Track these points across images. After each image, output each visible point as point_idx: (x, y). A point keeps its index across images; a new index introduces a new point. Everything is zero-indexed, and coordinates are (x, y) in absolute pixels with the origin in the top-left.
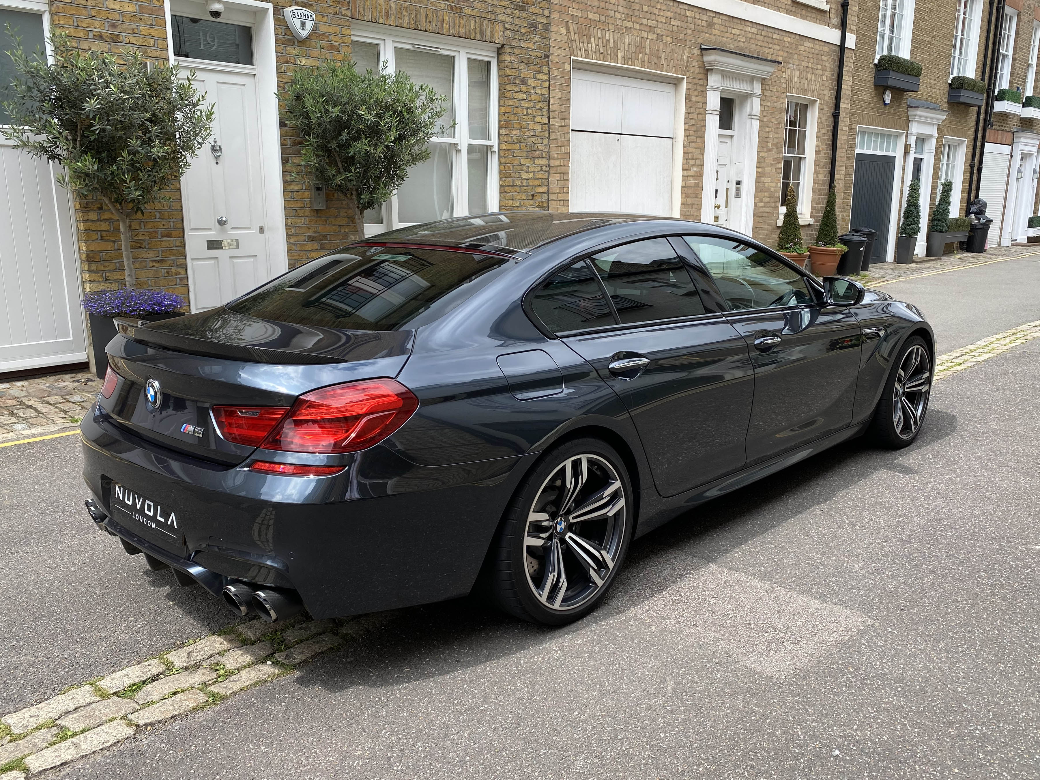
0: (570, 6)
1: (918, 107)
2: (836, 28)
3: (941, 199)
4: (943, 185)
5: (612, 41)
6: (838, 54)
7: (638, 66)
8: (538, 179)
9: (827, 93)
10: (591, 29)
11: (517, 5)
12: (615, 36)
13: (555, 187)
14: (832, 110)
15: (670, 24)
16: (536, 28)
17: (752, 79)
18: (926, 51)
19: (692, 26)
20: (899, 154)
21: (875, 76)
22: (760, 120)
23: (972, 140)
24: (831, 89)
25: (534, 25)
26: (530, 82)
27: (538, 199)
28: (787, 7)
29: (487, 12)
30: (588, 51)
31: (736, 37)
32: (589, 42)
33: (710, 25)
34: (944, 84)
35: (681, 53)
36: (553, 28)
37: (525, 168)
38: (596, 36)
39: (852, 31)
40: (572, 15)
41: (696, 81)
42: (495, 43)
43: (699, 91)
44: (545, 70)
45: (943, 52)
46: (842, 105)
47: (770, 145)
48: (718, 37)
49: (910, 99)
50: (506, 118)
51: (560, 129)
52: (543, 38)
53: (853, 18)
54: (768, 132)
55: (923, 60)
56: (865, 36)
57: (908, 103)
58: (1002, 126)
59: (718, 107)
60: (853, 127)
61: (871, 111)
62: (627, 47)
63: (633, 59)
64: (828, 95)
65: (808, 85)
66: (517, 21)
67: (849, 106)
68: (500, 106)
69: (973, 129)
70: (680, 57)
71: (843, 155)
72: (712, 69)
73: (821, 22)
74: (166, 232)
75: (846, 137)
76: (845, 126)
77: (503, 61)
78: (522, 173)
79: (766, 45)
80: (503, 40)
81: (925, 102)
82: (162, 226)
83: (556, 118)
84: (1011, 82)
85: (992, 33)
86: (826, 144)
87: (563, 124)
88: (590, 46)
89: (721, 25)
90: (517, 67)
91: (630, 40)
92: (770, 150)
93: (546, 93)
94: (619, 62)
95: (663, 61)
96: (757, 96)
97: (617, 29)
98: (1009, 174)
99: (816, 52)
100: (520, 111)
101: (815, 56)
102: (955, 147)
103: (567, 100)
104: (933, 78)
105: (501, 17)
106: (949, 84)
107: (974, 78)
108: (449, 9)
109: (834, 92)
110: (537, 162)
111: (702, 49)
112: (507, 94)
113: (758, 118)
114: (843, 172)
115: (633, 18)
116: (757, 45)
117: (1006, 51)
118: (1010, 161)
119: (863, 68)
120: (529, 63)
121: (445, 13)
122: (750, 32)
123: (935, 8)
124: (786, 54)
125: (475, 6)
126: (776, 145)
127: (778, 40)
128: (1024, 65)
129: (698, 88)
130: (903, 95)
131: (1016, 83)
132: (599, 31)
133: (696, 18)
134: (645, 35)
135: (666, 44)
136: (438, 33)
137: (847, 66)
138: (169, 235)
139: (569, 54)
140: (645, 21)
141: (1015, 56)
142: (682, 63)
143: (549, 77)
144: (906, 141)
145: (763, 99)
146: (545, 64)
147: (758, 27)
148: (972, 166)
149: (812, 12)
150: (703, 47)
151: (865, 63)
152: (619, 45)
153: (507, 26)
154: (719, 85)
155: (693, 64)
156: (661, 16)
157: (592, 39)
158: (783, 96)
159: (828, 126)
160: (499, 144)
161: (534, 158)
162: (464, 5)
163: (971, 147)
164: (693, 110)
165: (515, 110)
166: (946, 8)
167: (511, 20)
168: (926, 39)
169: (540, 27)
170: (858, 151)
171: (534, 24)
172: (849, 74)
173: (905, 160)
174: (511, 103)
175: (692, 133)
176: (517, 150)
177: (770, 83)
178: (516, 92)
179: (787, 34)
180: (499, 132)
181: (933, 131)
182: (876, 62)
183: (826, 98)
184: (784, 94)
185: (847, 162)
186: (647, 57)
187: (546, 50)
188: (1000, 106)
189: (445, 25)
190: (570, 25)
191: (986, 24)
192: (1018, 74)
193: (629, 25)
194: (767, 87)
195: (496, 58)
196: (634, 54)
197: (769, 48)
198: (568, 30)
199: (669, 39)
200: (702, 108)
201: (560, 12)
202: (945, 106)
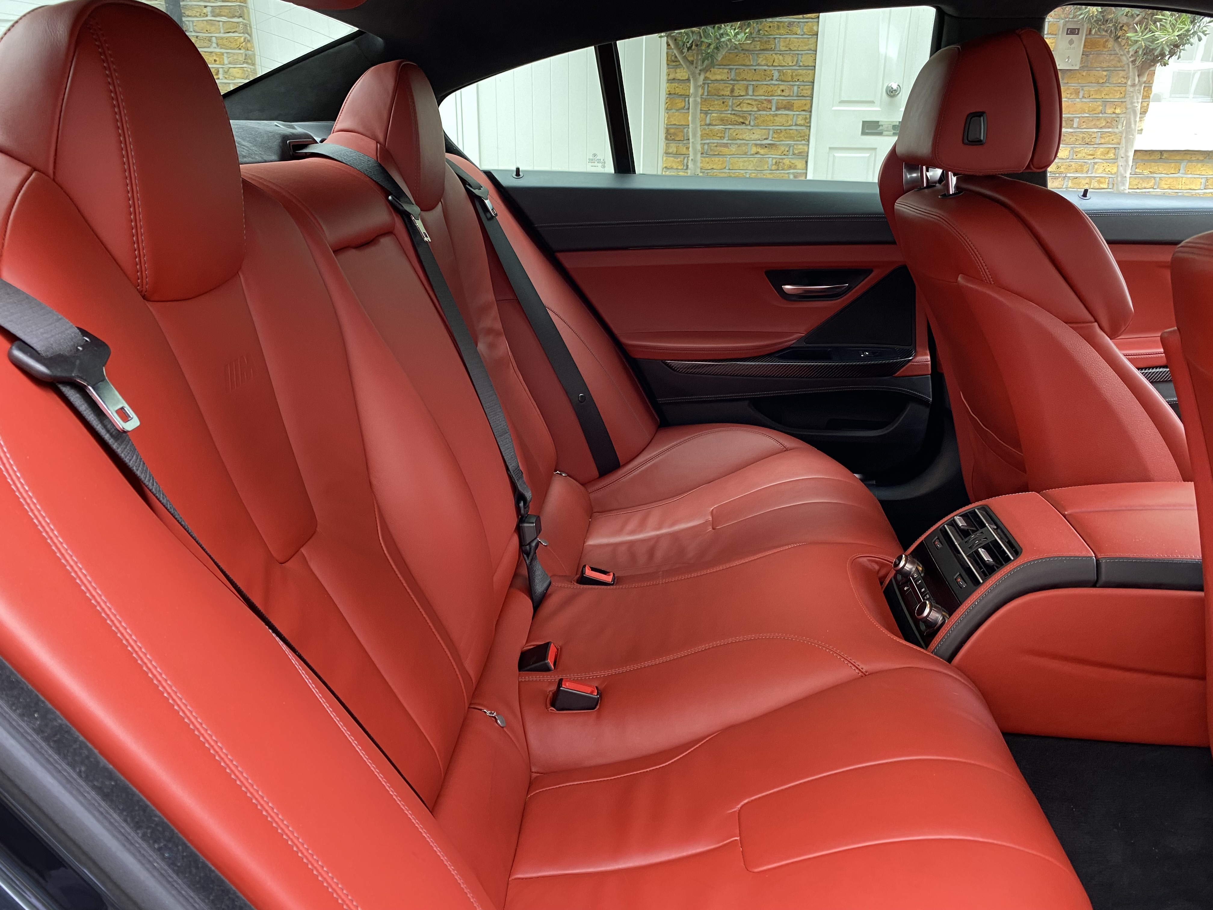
74: (784, 102)
82: (779, 93)
138: (789, 107)
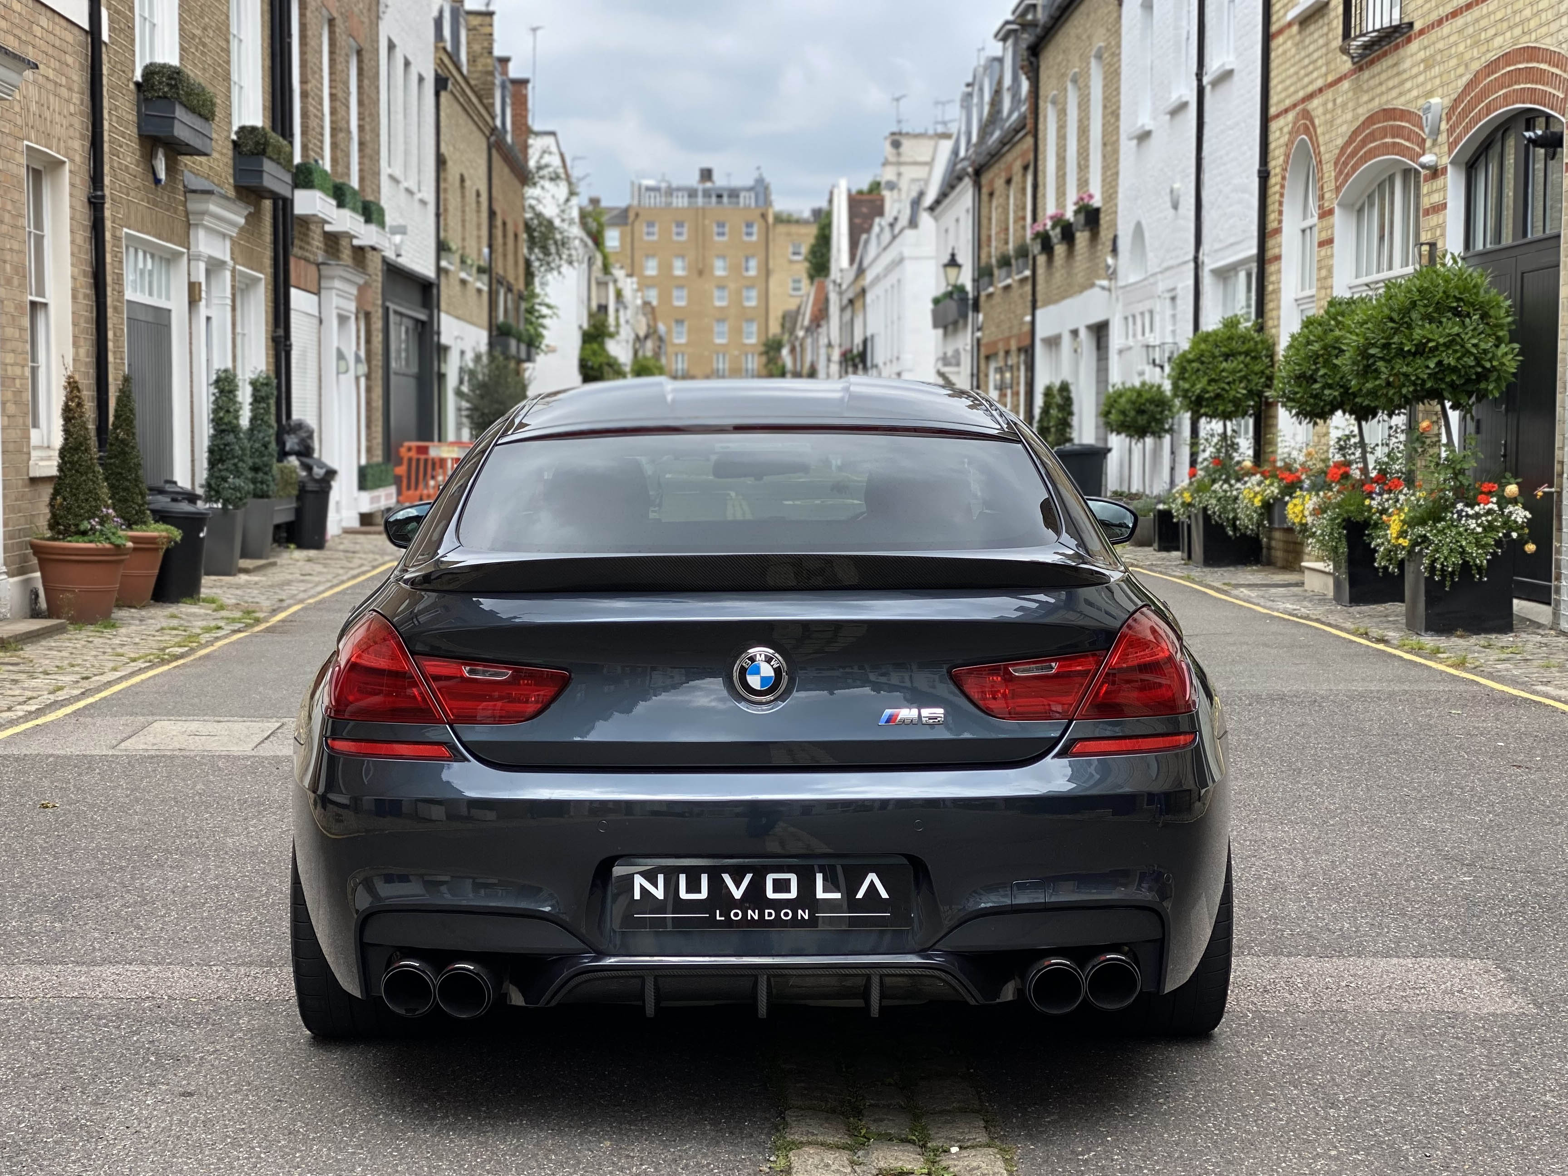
6: (92, 54)
9: (78, 144)
14: (87, 190)
18: (201, 59)
20: (177, 305)
21: (138, 112)
23: (272, 280)
24: (82, 137)
34: (227, 143)
45: (218, 64)
49: (186, 172)
56: (117, 10)
57: (188, 184)
58: (304, 249)
60: (118, 234)
61: (139, 196)
64: (79, 150)
65: (51, 123)
67: (108, 181)
69: (268, 253)
71: (109, 301)
75: (110, 258)
76: (107, 229)
81: (206, 183)
84: (305, 148)
86: (86, 274)
92: (10, 282)
98: (320, 362)
101: (56, 52)
106: (234, 142)
107: (262, 126)
109: (87, 145)
118: (319, 332)
119: (119, 89)
126: (18, 271)
130: (181, 161)
131: (312, 150)
144: (190, 273)
148: (277, 342)
151: (125, 79)
158: (21, 146)
159: (86, 229)
163: (270, 296)
168: (197, 31)
170: (129, 295)
173: (189, 322)
181: (226, 252)
182: (138, 77)
183: (78, 159)
184: (21, 143)
185: (115, 320)
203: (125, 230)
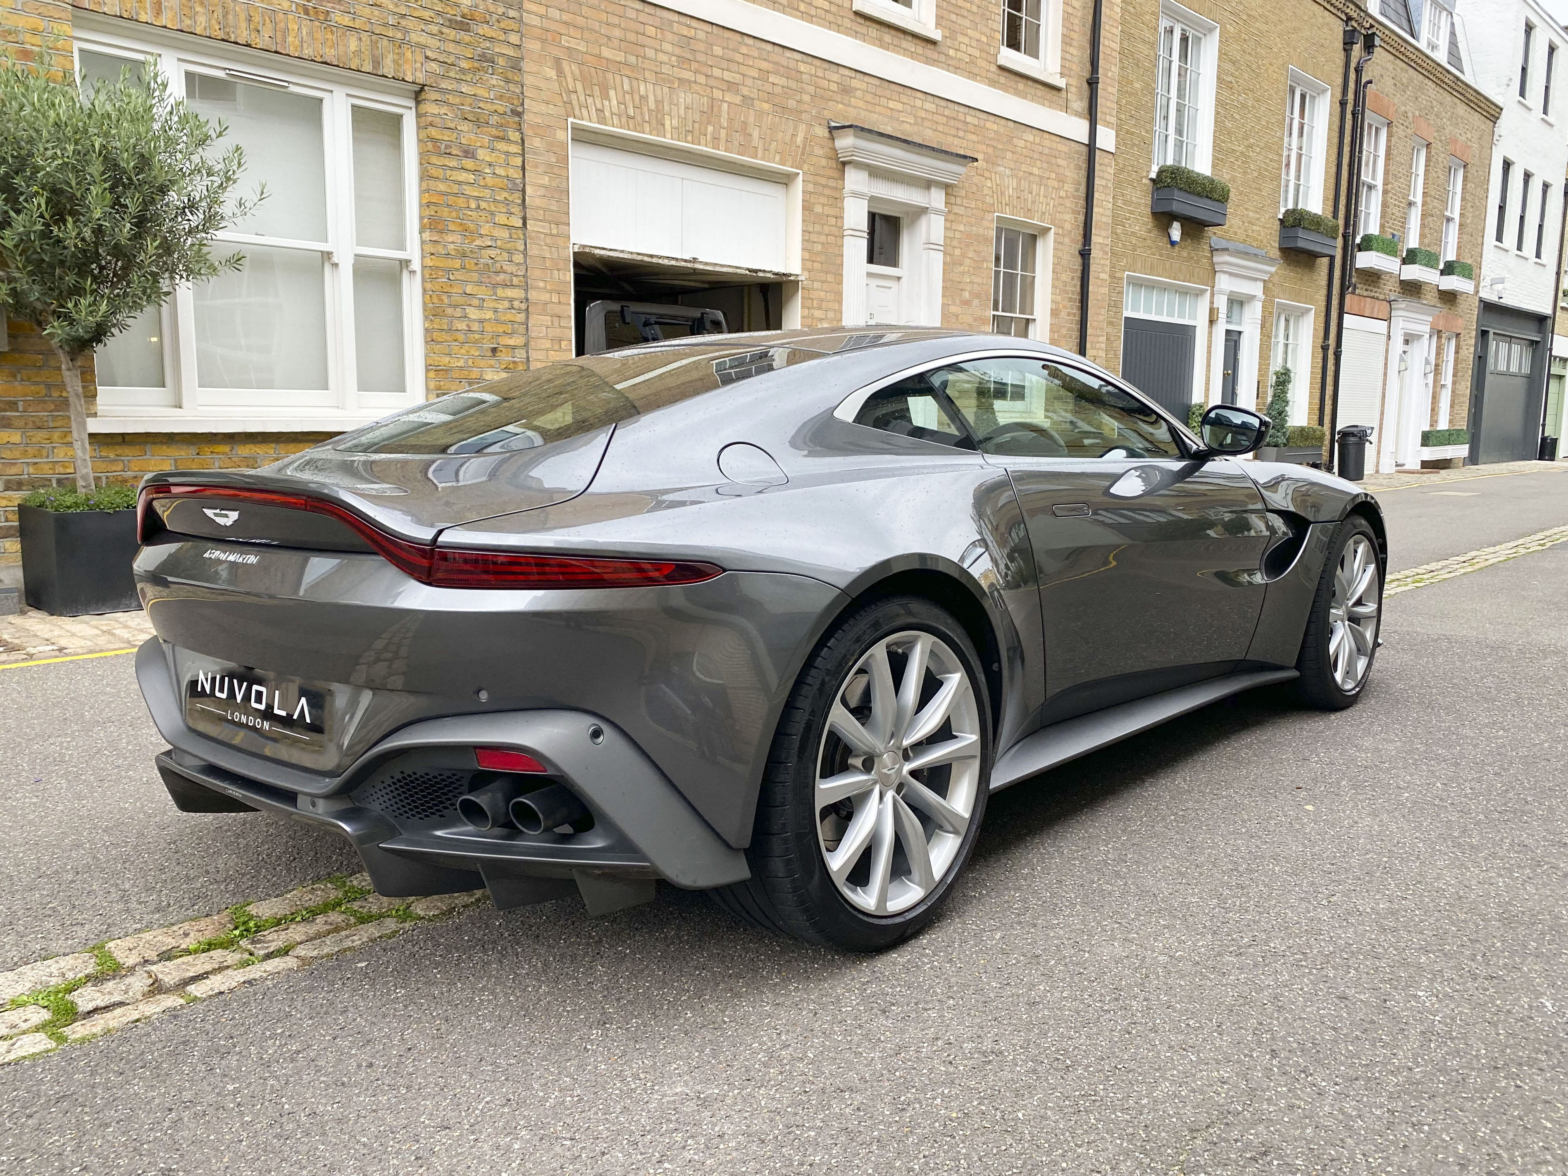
0: (563, 31)
1: (1227, 249)
2: (1080, 117)
3: (1274, 396)
4: (1276, 373)
5: (651, 99)
6: (1084, 157)
7: (706, 146)
8: (503, 323)
9: (1068, 217)
10: (610, 76)
11: (450, 20)
12: (659, 92)
13: (541, 338)
14: (1079, 246)
15: (767, 81)
16: (493, 62)
17: (928, 184)
18: (1239, 166)
19: (811, 89)
20: (1201, 322)
21: (1153, 198)
22: (945, 254)
23: (1323, 309)
24: (1074, 212)
25: (486, 59)
26: (481, 154)
27: (505, 357)
28: (989, 75)
29: (386, 25)
30: (603, 111)
31: (896, 114)
32: (605, 96)
33: (846, 90)
34: (1272, 220)
35: (790, 132)
36: (526, 66)
37: (476, 302)
38: (619, 89)
39: (1108, 124)
40: (568, 48)
41: (823, 181)
42: (403, 80)
43: (828, 197)
44: (515, 136)
45: (1267, 170)
46: (1094, 239)
47: (966, 295)
48: (863, 112)
49: (1214, 237)
50: (433, 213)
51: (548, 240)
52: (508, 81)
53: (1109, 104)
54: (963, 273)
55: (1233, 179)
56: (1132, 133)
57: (1213, 245)
58: (1371, 291)
59: (864, 225)
60: (1118, 275)
61: (1149, 252)
62: (682, 112)
63: (696, 133)
64: (1072, 221)
65: (1034, 202)
66: (451, 47)
67: (1108, 241)
68: (422, 192)
69: (1324, 292)
70: (788, 138)
71: (1101, 318)
72: (850, 162)
73: (1052, 105)
75: (1105, 290)
76: (1104, 271)
77: (425, 115)
78: (469, 310)
79: (953, 132)
80: (421, 78)
81: (1241, 245)
83: (540, 221)
84: (1382, 226)
85: (1347, 149)
86: (1070, 300)
87: (555, 232)
88: (606, 103)
89: (867, 92)
90: (452, 126)
91: (689, 100)
92: (967, 303)
93: (515, 176)
94: (669, 135)
95: (755, 143)
96: (937, 212)
97: (661, 79)
98: (1386, 364)
99: (1046, 151)
100: (461, 202)
101: (1044, 158)
102: (1298, 318)
103: (562, 191)
104: (1252, 208)
105: (414, 37)
106: (1280, 219)
107: (1320, 213)
108: (301, 10)
109: (1082, 218)
110: (500, 292)
111: (831, 129)
112: (434, 172)
113: (942, 248)
114: (1103, 346)
115: (694, 65)
116: (936, 130)
117: (1373, 178)
118: (1388, 344)
119: (1130, 183)
120: (478, 122)
121: (290, 17)
122: (921, 108)
123: (1250, 103)
124: (990, 150)
125: (358, 12)
126: (978, 296)
127: (975, 126)
128: (1401, 202)
129: (827, 192)
130: (1202, 231)
131: (1390, 227)
132: (626, 80)
133: (818, 77)
134: (717, 94)
135: (760, 114)
136: (276, 52)
137: (1103, 178)
139: (564, 113)
140: (717, 72)
141: (1386, 187)
142: (794, 148)
143: (523, 150)
144: (1212, 303)
145: (950, 217)
146: (515, 126)
147: (937, 101)
148: (1325, 349)
149: (1036, 88)
150: (833, 124)
151: (1134, 177)
152: (666, 108)
153: (429, 53)
154: (864, 189)
155: (816, 151)
156: (751, 66)
157: (612, 93)
158: (989, 216)
159: (1073, 271)
160: (423, 257)
161: (495, 286)
162: (333, 8)
163: (1322, 319)
164: (818, 228)
165: (451, 200)
166: (1268, 104)
167: (438, 44)
168: (1236, 148)
169: (501, 61)
170: (1128, 313)
171: (488, 56)
172: (1107, 192)
173: (1210, 333)
174: (442, 187)
175: (817, 266)
176: (457, 270)
177: (963, 193)
178: (452, 169)
179: (992, 118)
180: (421, 237)
181: (1256, 289)
182: (1153, 175)
183: (1068, 226)
184: (990, 214)
185: (1110, 330)
186: (723, 133)
187: (516, 102)
188: (1364, 260)
189: (290, 39)
190: (565, 65)
191: (1336, 134)
192: (1393, 214)
193: (687, 75)
194: (959, 201)
195: (414, 109)
196: (697, 126)
197: (959, 138)
198: (560, 72)
199: (766, 106)
200: (836, 226)
201: (543, 41)
202: (1275, 253)
203: (1127, 273)
